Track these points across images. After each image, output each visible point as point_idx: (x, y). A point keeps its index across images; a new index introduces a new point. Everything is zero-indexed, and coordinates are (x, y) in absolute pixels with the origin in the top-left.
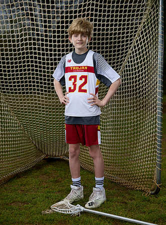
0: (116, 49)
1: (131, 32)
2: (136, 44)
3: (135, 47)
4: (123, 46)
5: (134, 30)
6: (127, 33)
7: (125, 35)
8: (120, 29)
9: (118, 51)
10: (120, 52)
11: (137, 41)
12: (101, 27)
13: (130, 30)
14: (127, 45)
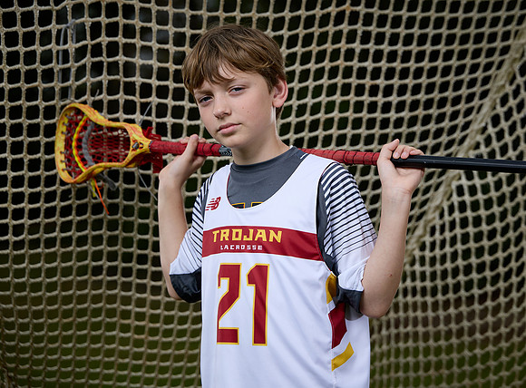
0: (432, 127)
1: (488, 67)
2: (501, 110)
3: (496, 120)
4: (454, 116)
5: (496, 58)
6: (474, 68)
7: (466, 77)
8: (448, 56)
9: (438, 133)
10: (444, 139)
11: (504, 100)
12: (386, 47)
13: (482, 60)
14: (468, 112)
